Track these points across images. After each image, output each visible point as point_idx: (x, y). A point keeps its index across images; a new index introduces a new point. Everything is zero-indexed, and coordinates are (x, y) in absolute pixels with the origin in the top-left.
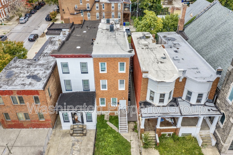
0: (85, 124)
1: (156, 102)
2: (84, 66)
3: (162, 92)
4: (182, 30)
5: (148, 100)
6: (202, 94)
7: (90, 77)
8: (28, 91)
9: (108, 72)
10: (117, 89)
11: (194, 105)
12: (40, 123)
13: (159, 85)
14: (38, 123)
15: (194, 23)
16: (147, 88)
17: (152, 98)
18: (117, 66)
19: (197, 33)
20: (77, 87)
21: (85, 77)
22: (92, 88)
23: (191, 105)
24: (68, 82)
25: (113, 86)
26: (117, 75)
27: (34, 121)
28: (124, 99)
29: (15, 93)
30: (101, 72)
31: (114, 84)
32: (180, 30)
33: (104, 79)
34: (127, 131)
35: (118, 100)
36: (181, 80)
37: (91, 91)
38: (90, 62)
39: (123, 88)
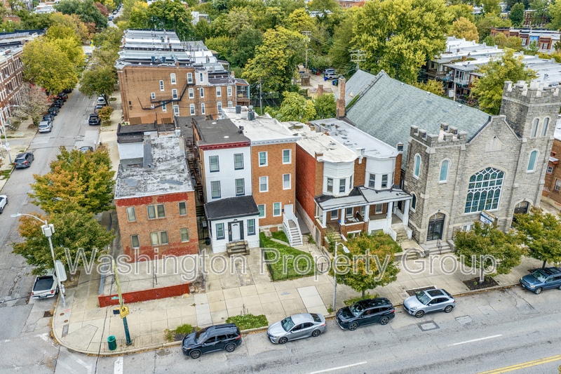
0: (245, 240)
1: (336, 192)
2: (239, 158)
3: (342, 177)
4: (343, 115)
5: (325, 192)
6: (387, 175)
7: (246, 174)
8: (173, 195)
9: (269, 165)
10: (281, 189)
11: (380, 191)
12: (181, 246)
13: (338, 168)
14: (179, 247)
15: (358, 104)
16: (323, 176)
17: (330, 188)
18: (280, 155)
19: (366, 116)
20: (228, 192)
21: (239, 174)
22: (248, 191)
23: (377, 192)
24: (216, 185)
25: (276, 185)
26: (281, 168)
27: (174, 244)
28: (291, 203)
29: (155, 200)
30: (260, 166)
31: (277, 181)
32: (340, 115)
33: (265, 175)
34: (302, 243)
35: (283, 206)
36: (360, 162)
37: (246, 195)
38: (246, 152)
39: (288, 186)
